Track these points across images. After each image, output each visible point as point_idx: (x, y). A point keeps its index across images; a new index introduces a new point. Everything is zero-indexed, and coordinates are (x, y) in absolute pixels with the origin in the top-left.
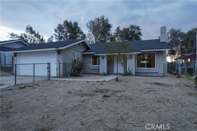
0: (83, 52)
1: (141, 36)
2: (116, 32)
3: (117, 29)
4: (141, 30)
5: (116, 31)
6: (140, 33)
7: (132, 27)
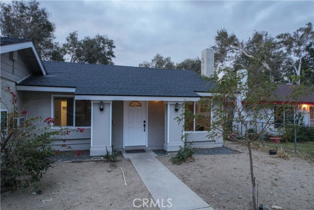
0: (22, 84)
1: (112, 58)
2: (67, 42)
3: (71, 37)
4: (114, 47)
5: (68, 40)
6: (111, 53)
7: (101, 39)
